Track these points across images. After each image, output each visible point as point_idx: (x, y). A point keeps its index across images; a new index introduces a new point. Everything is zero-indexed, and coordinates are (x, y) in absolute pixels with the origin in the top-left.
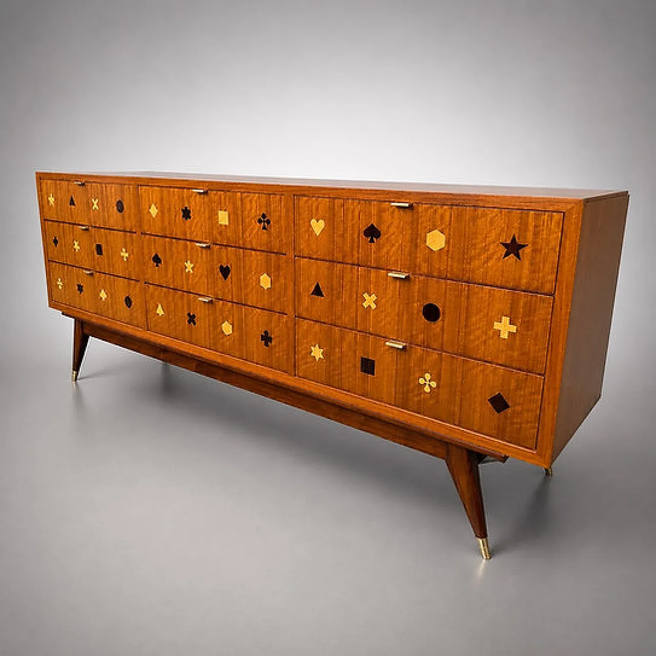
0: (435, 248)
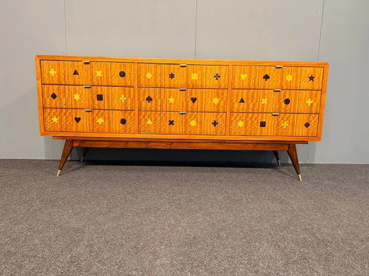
0: (289, 80)
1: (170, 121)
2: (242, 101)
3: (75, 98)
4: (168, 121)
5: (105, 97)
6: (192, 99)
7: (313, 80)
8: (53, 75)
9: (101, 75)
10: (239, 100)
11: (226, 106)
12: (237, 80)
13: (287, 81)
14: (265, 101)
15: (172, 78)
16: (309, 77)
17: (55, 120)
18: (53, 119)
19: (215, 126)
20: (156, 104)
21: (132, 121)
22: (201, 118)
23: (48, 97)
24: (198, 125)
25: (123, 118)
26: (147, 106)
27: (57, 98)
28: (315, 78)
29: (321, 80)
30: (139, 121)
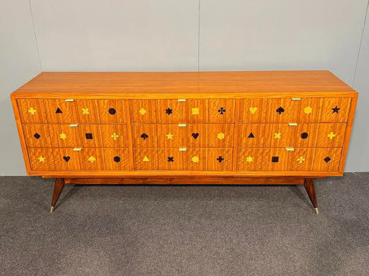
0: (308, 113)
1: (169, 158)
2: (251, 136)
3: (61, 137)
4: (166, 158)
5: (95, 136)
6: (193, 134)
7: (337, 112)
8: (33, 113)
9: (88, 113)
10: (248, 135)
11: (233, 142)
12: (245, 114)
13: (306, 114)
14: (278, 136)
15: (169, 114)
16: (333, 109)
17: (42, 159)
18: (39, 158)
19: (220, 161)
20: (153, 141)
21: (126, 158)
22: (204, 154)
23: (31, 137)
24: (201, 161)
25: (117, 155)
26: (142, 143)
27: (40, 138)
28: (340, 110)
29: (348, 111)
30: (135, 159)
